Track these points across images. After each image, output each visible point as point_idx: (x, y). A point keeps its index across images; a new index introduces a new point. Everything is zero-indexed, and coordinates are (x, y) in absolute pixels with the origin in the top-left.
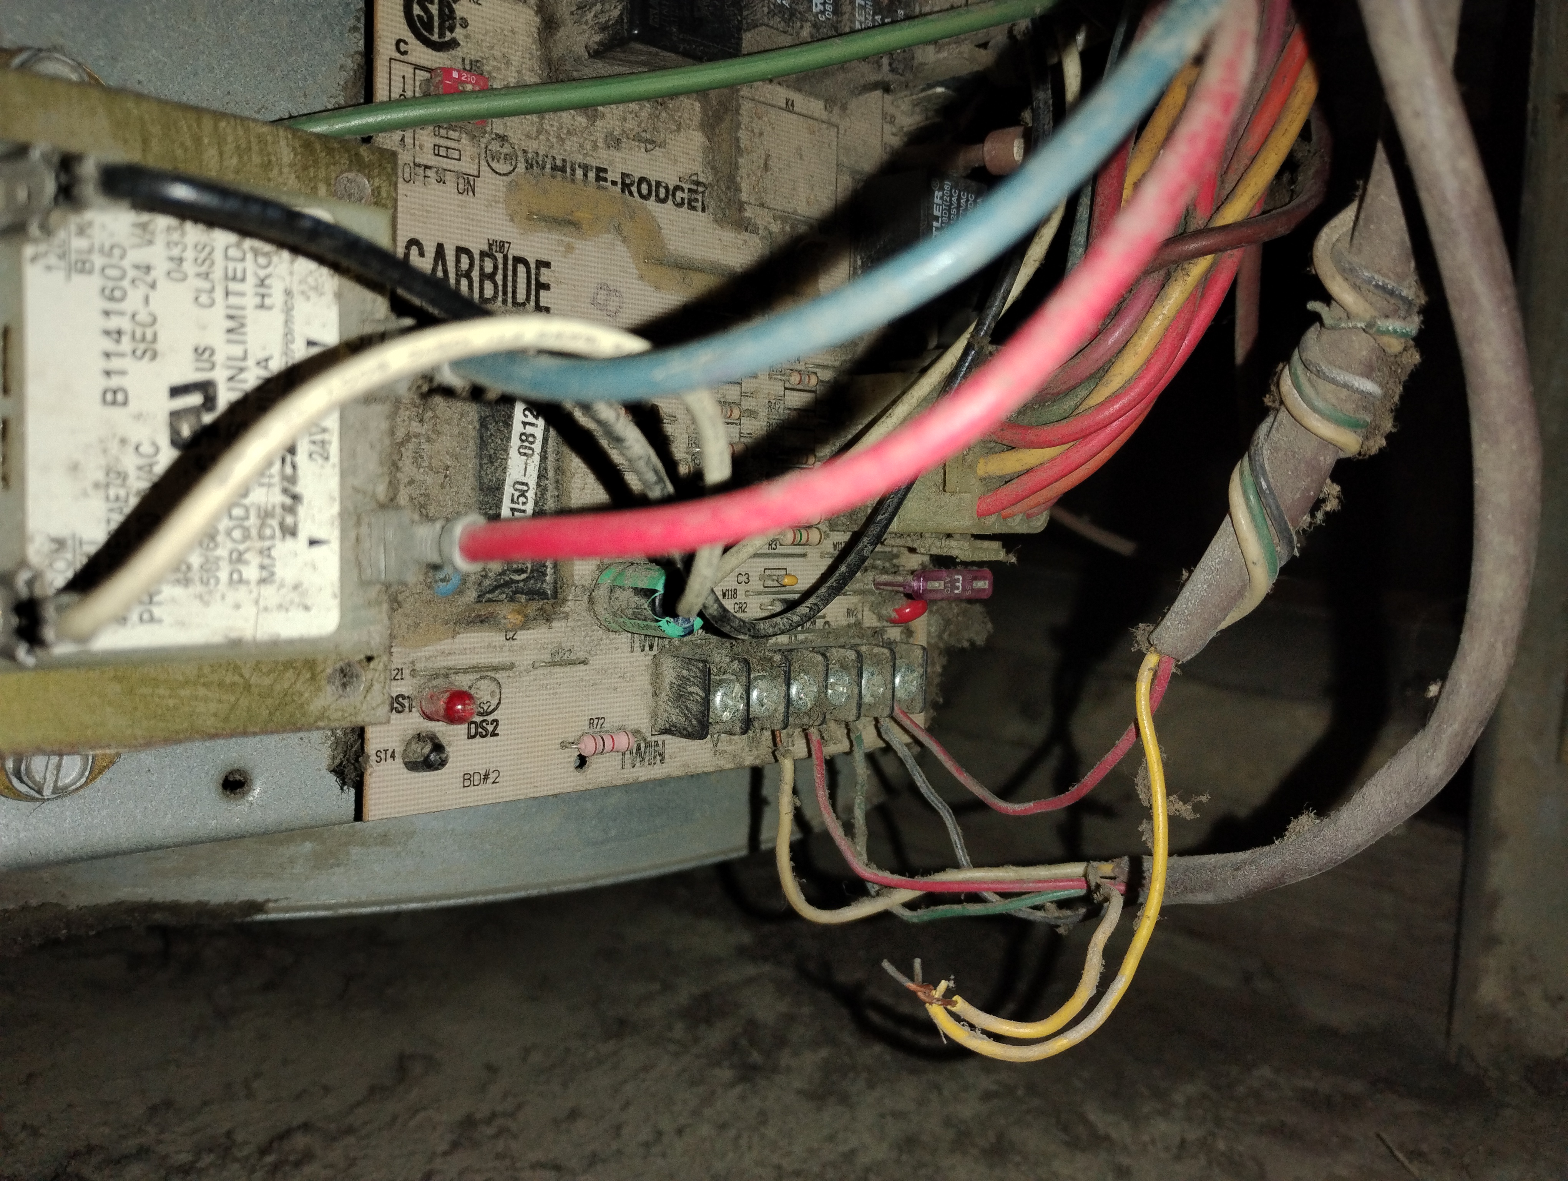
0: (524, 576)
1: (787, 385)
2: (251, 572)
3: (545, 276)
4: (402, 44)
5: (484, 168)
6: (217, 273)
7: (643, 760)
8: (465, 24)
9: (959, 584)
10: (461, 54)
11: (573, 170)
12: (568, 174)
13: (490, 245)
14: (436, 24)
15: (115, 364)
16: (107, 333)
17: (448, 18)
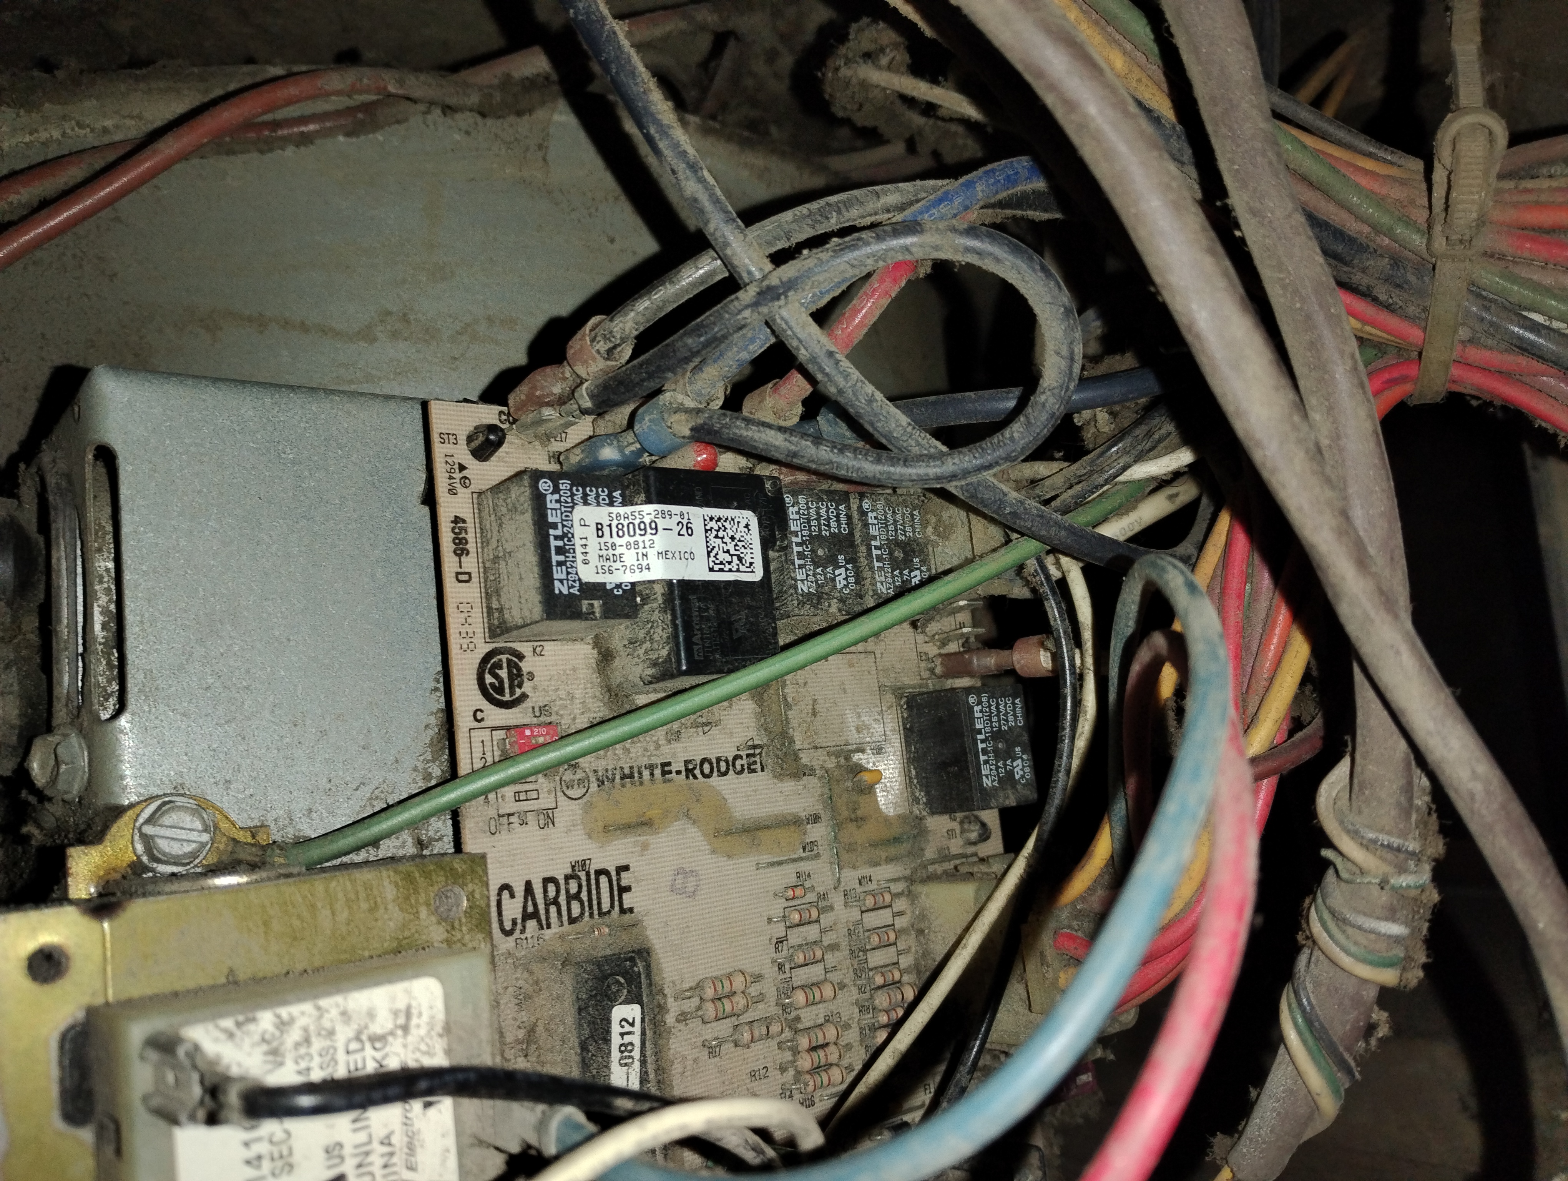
3: (626, 879)
4: (479, 713)
5: (561, 798)
6: (341, 1070)
8: (532, 676)
10: (531, 705)
11: (640, 773)
12: (636, 778)
13: (573, 867)
14: (506, 685)
17: (516, 676)
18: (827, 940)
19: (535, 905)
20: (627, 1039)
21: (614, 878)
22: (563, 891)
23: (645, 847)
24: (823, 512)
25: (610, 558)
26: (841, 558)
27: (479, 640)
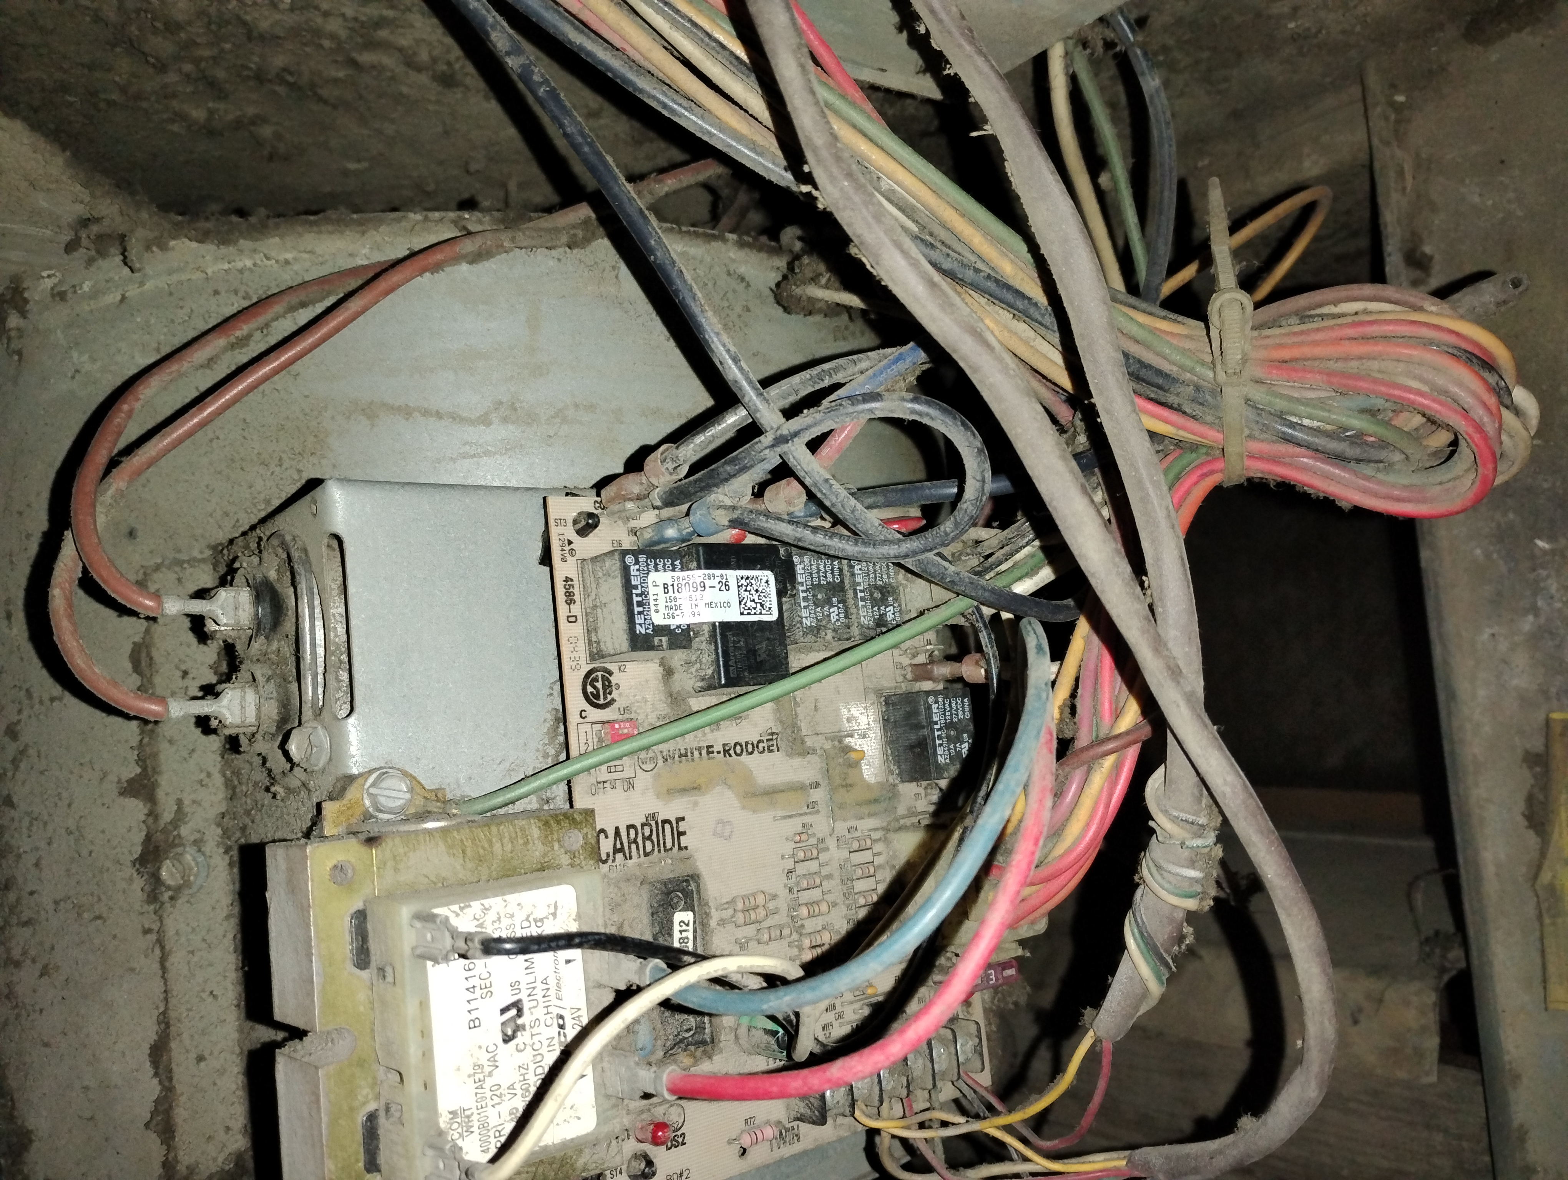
0: (691, 1033)
1: (851, 850)
3: (683, 826)
4: (583, 712)
5: (639, 770)
7: (785, 1142)
8: (618, 686)
9: (993, 977)
10: (618, 706)
11: (692, 753)
12: (689, 757)
13: (647, 818)
14: (601, 693)
15: (474, 1005)
16: (468, 990)
17: (608, 686)
18: (825, 871)
19: (622, 843)
20: (684, 934)
21: (675, 825)
22: (640, 835)
23: (696, 804)
24: (822, 567)
25: (673, 608)
26: (835, 599)
27: (583, 662)
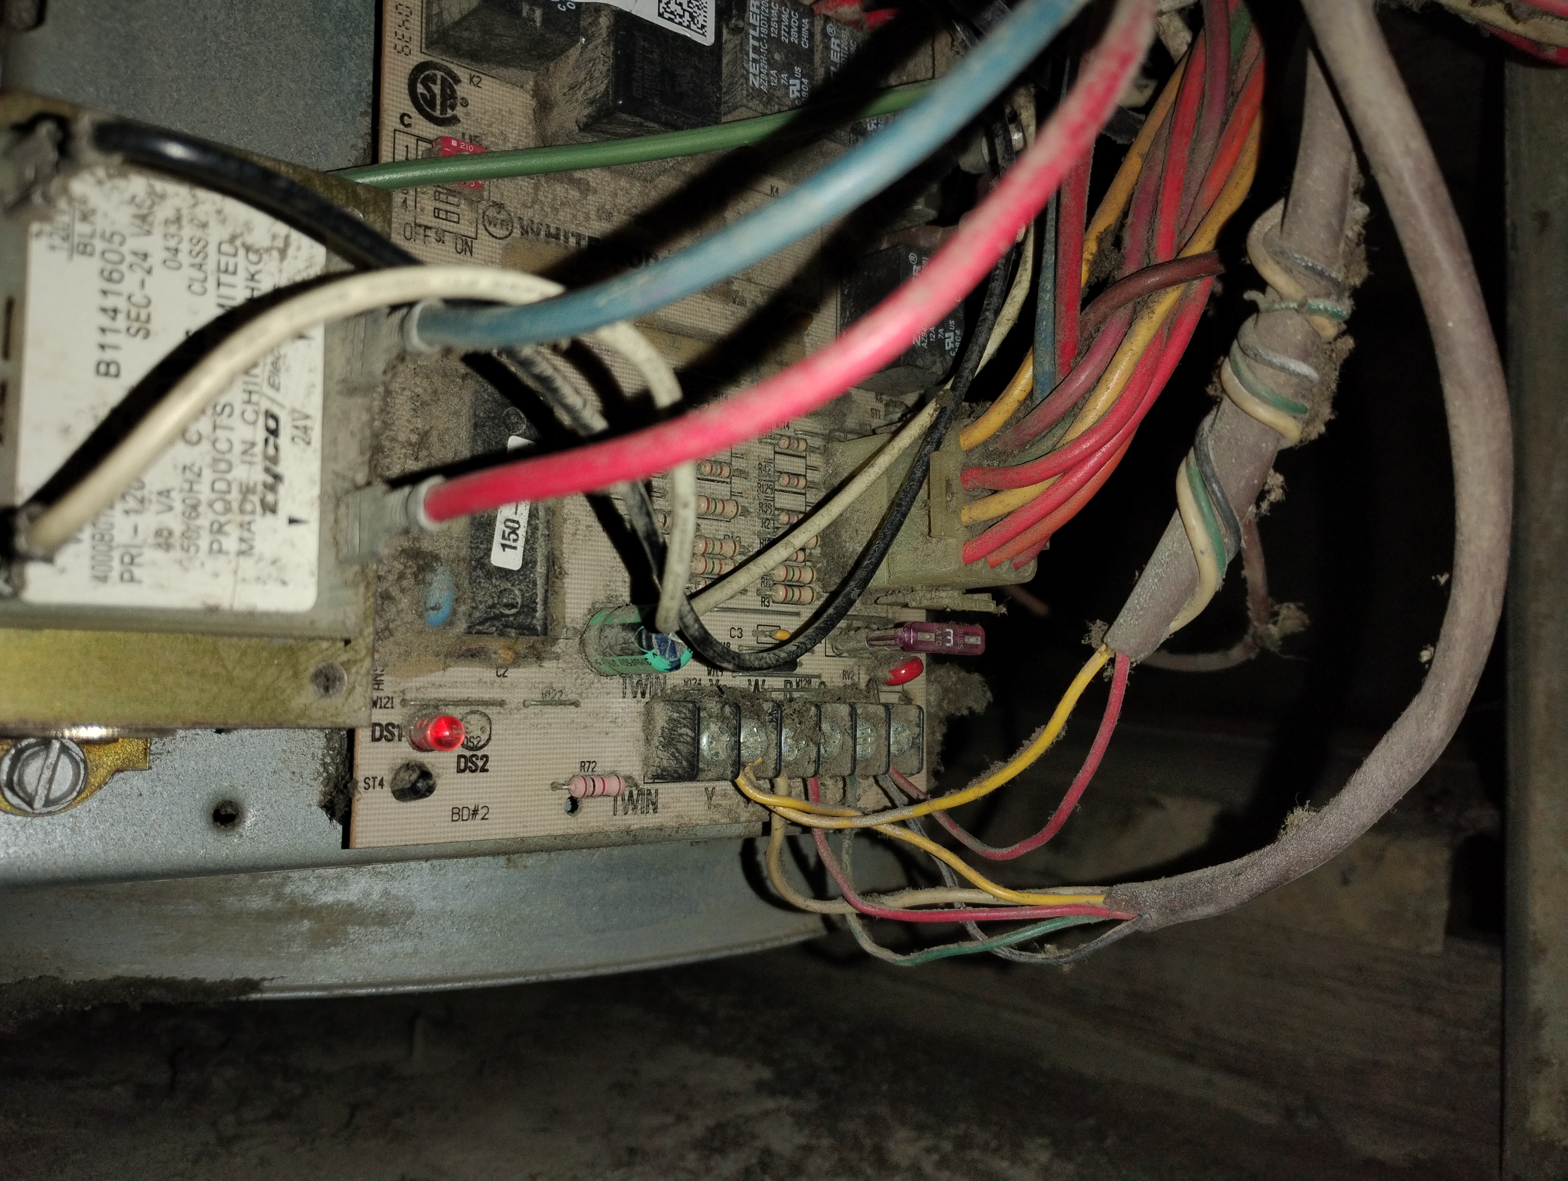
0: (514, 611)
1: (777, 449)
2: (231, 543)
4: (406, 118)
5: (481, 230)
6: (210, 265)
7: (635, 808)
8: (465, 103)
9: (951, 638)
10: (461, 130)
11: (566, 238)
12: (562, 241)
14: (438, 102)
15: (110, 339)
16: (104, 310)
17: (450, 97)
18: (737, 464)
24: (785, 17)
26: (797, 69)
27: (415, 46)
